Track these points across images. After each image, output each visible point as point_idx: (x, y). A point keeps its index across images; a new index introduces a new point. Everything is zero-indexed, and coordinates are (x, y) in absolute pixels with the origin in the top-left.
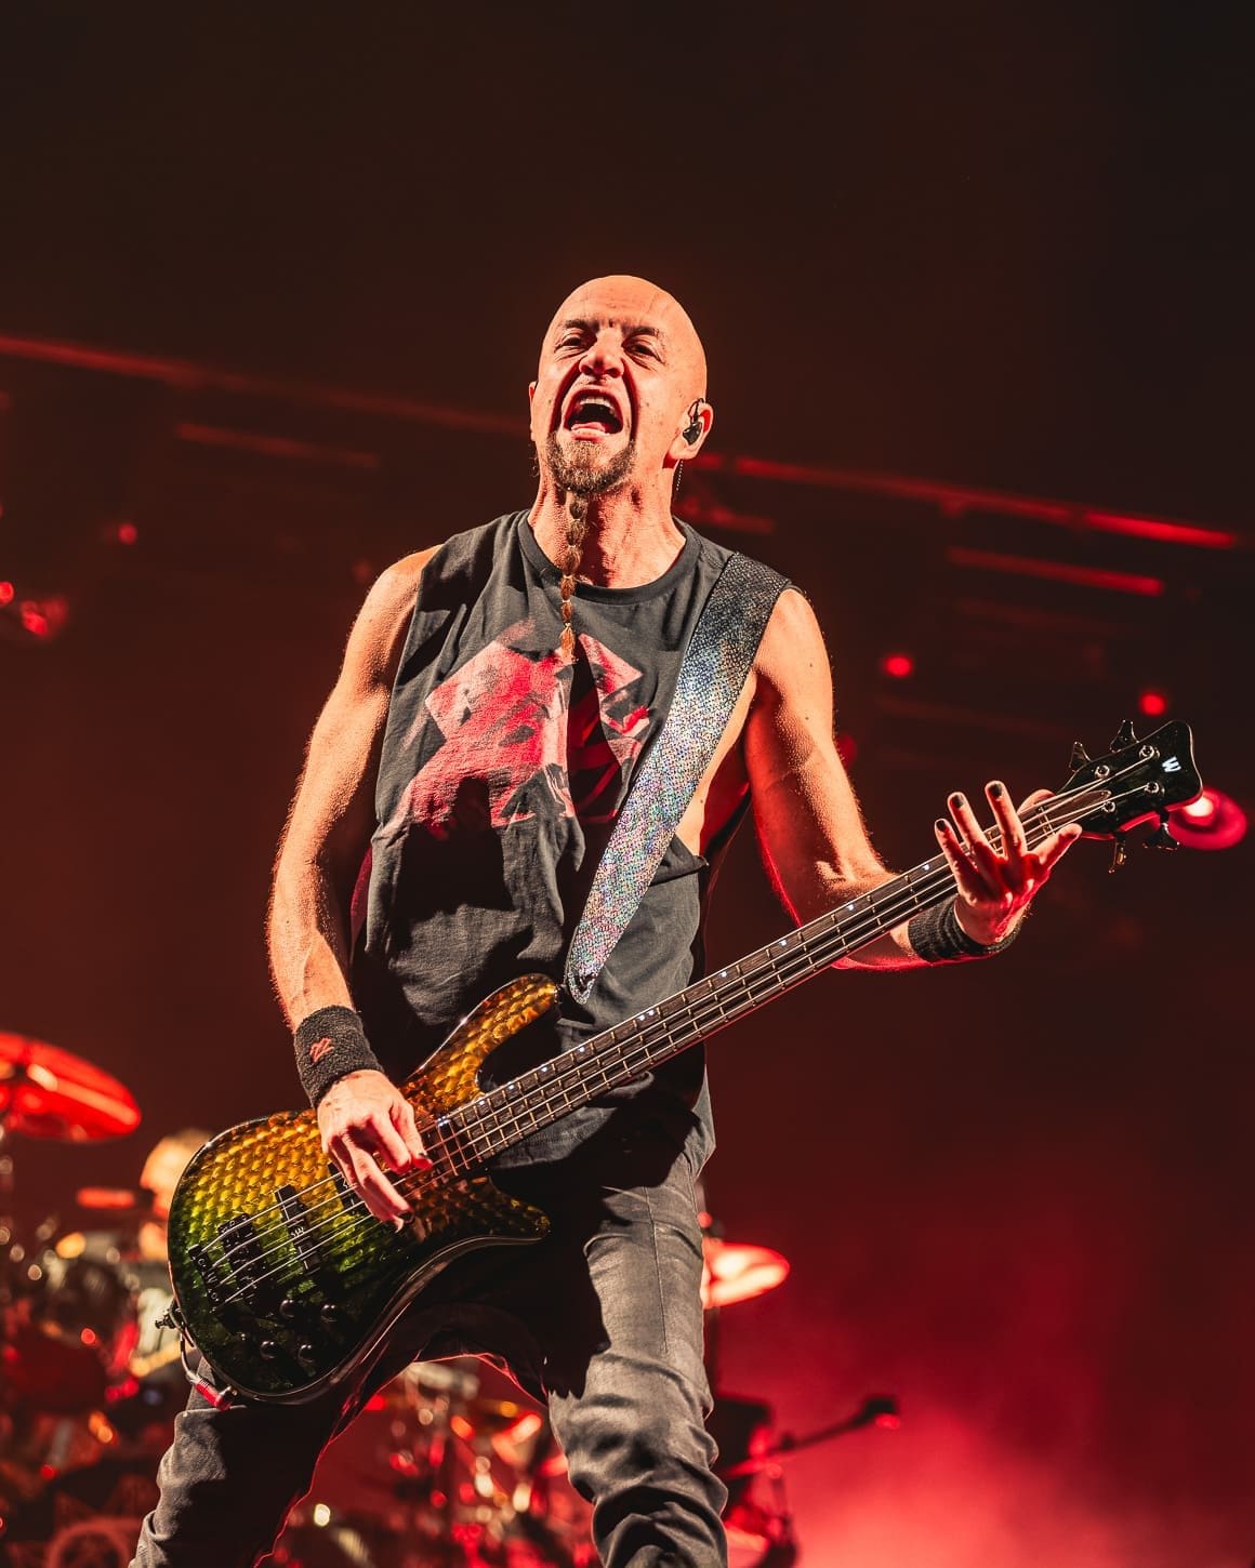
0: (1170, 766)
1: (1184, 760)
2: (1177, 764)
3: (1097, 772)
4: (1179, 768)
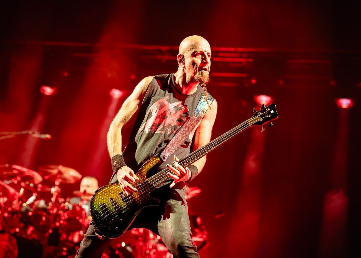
1: (275, 111)
2: (273, 111)
3: (258, 114)
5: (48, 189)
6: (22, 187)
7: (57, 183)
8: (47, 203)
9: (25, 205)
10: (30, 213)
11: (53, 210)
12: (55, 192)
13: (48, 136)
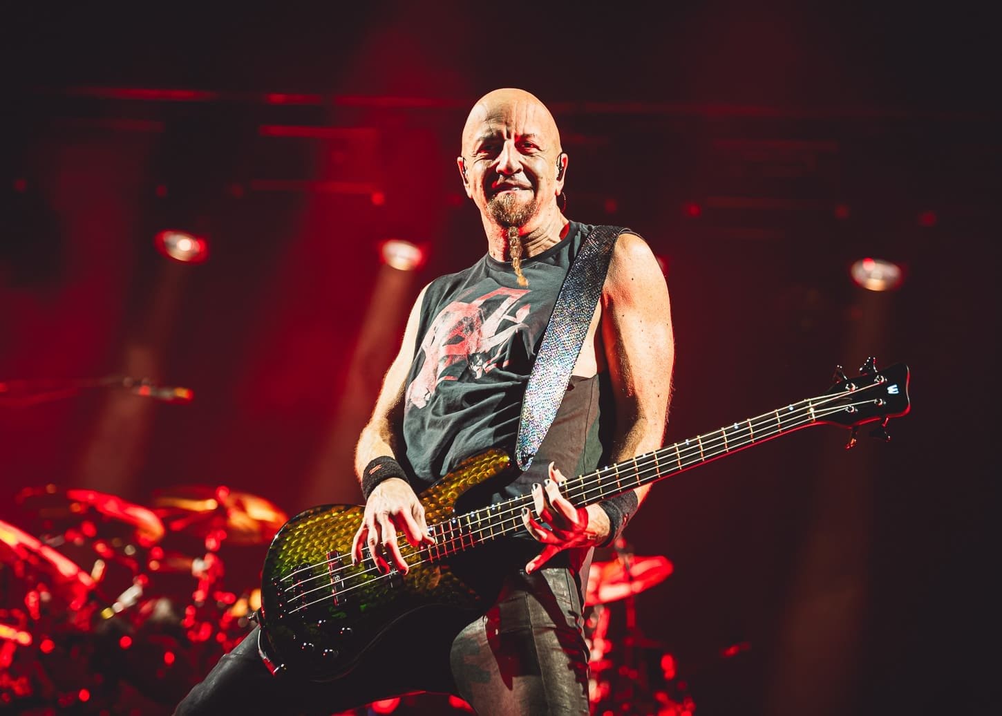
0: (892, 390)
1: (901, 388)
2: (896, 389)
3: (846, 388)
4: (897, 392)
5: (181, 563)
6: (99, 556)
7: (211, 544)
8: (177, 608)
9: (107, 613)
10: (126, 642)
11: (198, 631)
12: (206, 572)
13: (182, 393)
